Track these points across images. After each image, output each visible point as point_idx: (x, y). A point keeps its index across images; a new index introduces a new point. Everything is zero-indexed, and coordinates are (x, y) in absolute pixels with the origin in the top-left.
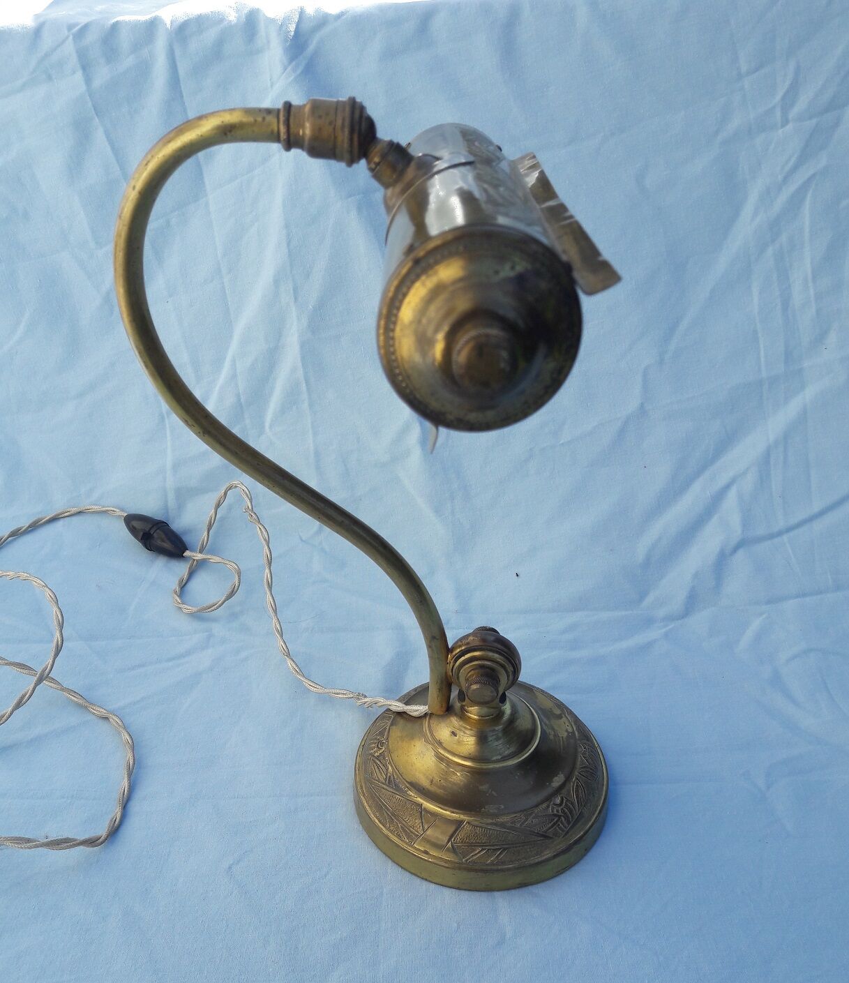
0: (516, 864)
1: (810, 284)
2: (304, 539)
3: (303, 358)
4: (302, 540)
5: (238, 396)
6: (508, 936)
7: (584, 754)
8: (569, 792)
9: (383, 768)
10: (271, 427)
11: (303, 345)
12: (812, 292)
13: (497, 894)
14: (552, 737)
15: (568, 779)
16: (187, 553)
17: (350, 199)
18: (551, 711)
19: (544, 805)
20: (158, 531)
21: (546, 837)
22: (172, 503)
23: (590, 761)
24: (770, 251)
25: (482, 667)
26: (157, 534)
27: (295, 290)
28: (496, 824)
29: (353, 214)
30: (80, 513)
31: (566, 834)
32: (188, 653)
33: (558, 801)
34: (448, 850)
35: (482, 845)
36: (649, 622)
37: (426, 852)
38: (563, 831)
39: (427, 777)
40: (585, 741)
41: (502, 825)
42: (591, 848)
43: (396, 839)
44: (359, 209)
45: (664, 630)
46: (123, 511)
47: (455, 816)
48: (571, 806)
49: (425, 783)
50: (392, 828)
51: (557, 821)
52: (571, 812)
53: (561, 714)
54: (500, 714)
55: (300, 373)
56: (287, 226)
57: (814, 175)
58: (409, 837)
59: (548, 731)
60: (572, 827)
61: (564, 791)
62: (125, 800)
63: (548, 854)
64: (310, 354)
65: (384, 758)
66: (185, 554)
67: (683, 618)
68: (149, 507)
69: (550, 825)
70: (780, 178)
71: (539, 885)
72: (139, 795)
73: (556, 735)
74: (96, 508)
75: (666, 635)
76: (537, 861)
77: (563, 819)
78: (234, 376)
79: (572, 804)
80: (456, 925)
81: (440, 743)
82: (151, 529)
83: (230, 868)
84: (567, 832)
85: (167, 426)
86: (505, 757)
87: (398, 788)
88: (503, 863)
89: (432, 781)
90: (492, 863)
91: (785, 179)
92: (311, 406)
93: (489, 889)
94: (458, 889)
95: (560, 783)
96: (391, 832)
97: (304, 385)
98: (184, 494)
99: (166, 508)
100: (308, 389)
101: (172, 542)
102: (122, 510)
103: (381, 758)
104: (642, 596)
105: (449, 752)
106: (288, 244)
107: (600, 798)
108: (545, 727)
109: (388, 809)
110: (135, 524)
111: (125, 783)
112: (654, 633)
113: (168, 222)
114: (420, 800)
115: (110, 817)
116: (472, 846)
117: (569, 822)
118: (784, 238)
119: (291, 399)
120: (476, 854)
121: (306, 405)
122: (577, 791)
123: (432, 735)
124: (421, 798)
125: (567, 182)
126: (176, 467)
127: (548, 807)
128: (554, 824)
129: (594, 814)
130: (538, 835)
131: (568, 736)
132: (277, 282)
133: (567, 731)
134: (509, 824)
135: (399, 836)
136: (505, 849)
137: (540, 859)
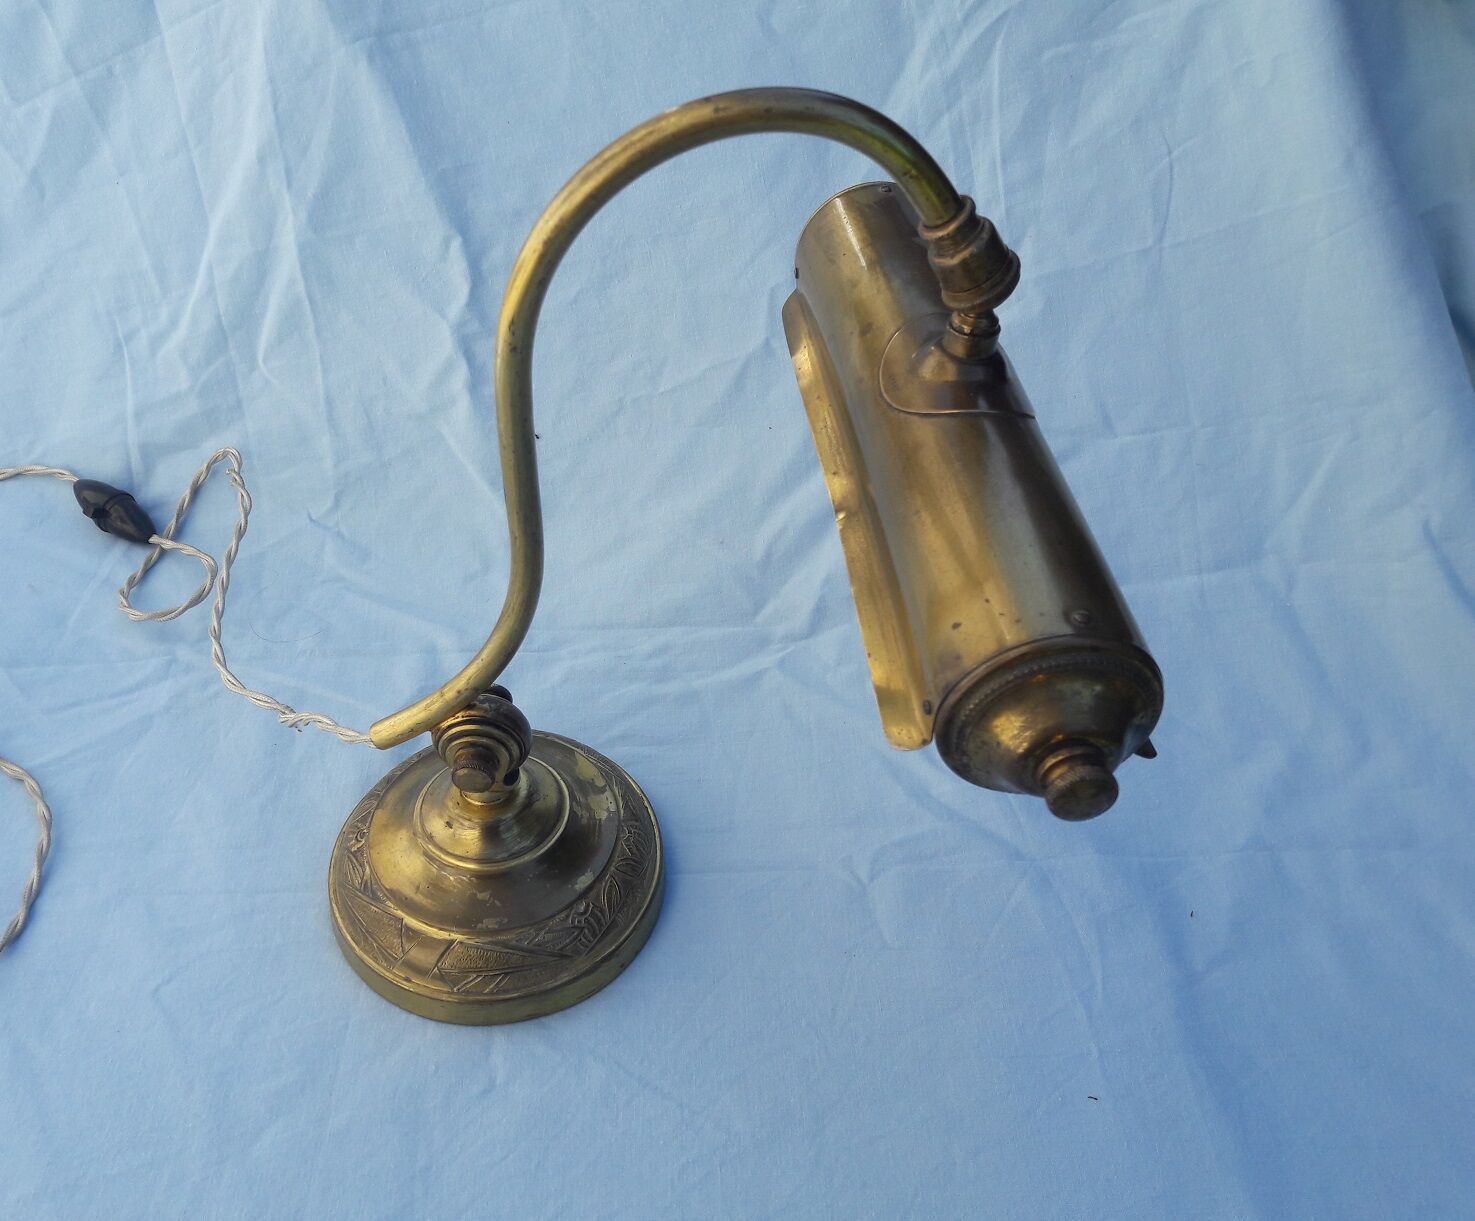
0: (524, 991)
1: (999, 171)
2: (314, 518)
3: (304, 267)
4: (311, 520)
5: (218, 317)
6: (498, 1082)
7: (628, 840)
8: (598, 895)
9: (358, 867)
10: (265, 360)
11: (302, 248)
12: (1000, 182)
13: (496, 1029)
14: (584, 821)
15: (598, 879)
16: (154, 539)
17: (358, 43)
18: (592, 784)
19: (563, 915)
20: (116, 506)
21: (563, 956)
22: (136, 464)
23: (634, 850)
24: (945, 122)
25: (472, 744)
26: (115, 512)
27: (288, 172)
28: (495, 943)
29: (363, 65)
30: (17, 475)
31: (590, 950)
32: (139, 686)
33: (582, 908)
34: (434, 977)
35: (478, 971)
36: (763, 643)
37: (407, 980)
38: (587, 946)
39: (411, 883)
40: (634, 823)
41: (504, 944)
42: (628, 965)
43: (371, 961)
44: (371, 60)
45: (781, 654)
46: (75, 475)
47: (443, 935)
48: (599, 914)
49: (408, 891)
50: (367, 948)
51: (578, 935)
52: (598, 921)
53: (605, 786)
54: (513, 795)
55: (301, 287)
56: (271, 80)
57: (1006, 14)
58: (386, 960)
59: (579, 811)
60: (599, 942)
61: (592, 894)
62: (33, 895)
63: (565, 977)
64: (312, 259)
65: (362, 855)
66: (151, 540)
67: (806, 638)
68: (106, 469)
69: (568, 941)
70: (959, 16)
71: (556, 1016)
72: (50, 890)
73: (592, 817)
74: (39, 469)
75: (781, 664)
76: (549, 986)
77: (586, 931)
78: (210, 290)
79: (602, 911)
80: (434, 1067)
81: (430, 838)
82: (107, 502)
83: (157, 990)
84: (593, 948)
85: (126, 356)
86: (514, 854)
87: (376, 898)
88: (506, 991)
89: (418, 888)
90: (491, 993)
91: (966, 19)
92: (318, 332)
93: (488, 1023)
94: (450, 1023)
95: (587, 884)
96: (366, 952)
97: (307, 303)
98: (151, 454)
99: (129, 470)
100: (313, 310)
101: (135, 523)
102: (74, 473)
103: (359, 854)
104: (758, 607)
105: (441, 849)
106: (275, 109)
107: (646, 897)
108: (577, 809)
109: (363, 925)
110: (87, 494)
111: (34, 874)
112: (766, 660)
113: (110, 70)
114: (400, 913)
115: (12, 918)
116: (466, 972)
117: (594, 935)
118: (964, 104)
119: (291, 322)
120: (471, 982)
121: (311, 332)
122: (610, 893)
123: (423, 826)
124: (402, 910)
125: (662, 19)
126: (139, 415)
127: (567, 916)
128: (575, 939)
129: (633, 920)
130: (552, 955)
131: (608, 818)
132: (261, 160)
133: (608, 810)
134: (514, 942)
135: (375, 959)
136: (506, 974)
137: (555, 984)
